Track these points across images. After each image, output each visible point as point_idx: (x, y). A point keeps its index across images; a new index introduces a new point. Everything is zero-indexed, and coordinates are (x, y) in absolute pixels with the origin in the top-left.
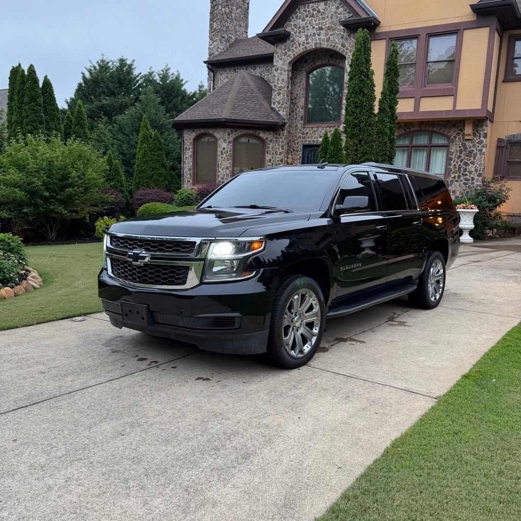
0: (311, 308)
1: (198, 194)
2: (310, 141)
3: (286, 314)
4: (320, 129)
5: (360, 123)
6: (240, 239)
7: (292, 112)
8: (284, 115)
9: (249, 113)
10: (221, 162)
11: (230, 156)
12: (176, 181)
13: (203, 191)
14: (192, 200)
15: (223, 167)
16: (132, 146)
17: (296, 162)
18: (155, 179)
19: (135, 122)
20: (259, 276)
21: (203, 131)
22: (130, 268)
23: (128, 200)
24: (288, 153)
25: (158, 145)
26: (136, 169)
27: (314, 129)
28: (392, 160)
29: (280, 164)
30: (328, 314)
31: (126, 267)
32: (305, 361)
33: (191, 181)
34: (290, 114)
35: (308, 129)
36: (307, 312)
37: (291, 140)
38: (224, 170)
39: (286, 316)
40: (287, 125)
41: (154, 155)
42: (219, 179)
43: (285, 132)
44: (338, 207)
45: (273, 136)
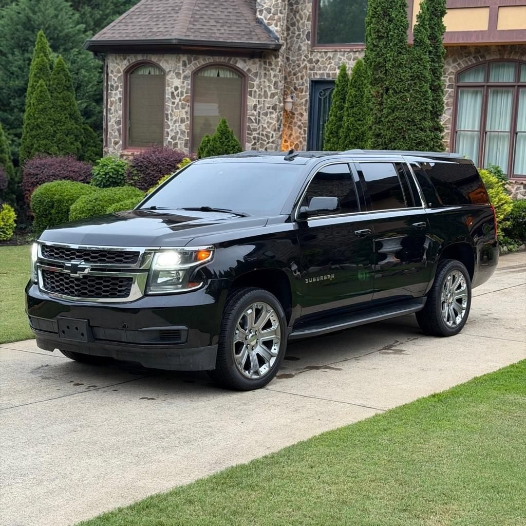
0: (268, 325)
1: (134, 167)
2: (322, 74)
3: (237, 329)
4: (339, 55)
5: (386, 62)
6: (187, 248)
7: (290, 25)
8: (277, 31)
9: (218, 30)
10: (172, 111)
11: (187, 101)
12: (94, 142)
13: (142, 162)
14: (122, 175)
15: (174, 118)
16: (12, 73)
17: (299, 108)
18: (59, 140)
19: (17, 30)
20: (206, 286)
21: (140, 58)
22: (68, 281)
23: (12, 175)
24: (285, 94)
25: (64, 81)
26: (27, 122)
27: (330, 55)
28: (438, 118)
29: (271, 113)
30: (292, 334)
31: (62, 280)
32: (262, 383)
33: (121, 142)
34: (288, 29)
35: (319, 55)
36: (264, 329)
37: (290, 72)
38: (177, 125)
39: (237, 332)
40: (284, 48)
41: (57, 98)
42: (169, 139)
43: (279, 59)
44: (304, 209)
45: (260, 66)
